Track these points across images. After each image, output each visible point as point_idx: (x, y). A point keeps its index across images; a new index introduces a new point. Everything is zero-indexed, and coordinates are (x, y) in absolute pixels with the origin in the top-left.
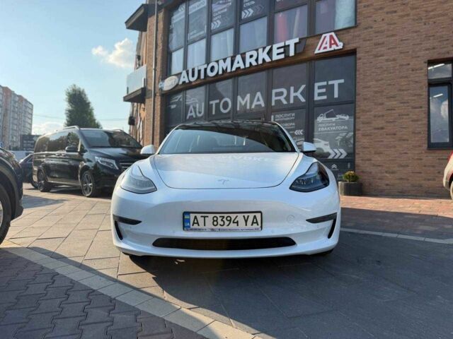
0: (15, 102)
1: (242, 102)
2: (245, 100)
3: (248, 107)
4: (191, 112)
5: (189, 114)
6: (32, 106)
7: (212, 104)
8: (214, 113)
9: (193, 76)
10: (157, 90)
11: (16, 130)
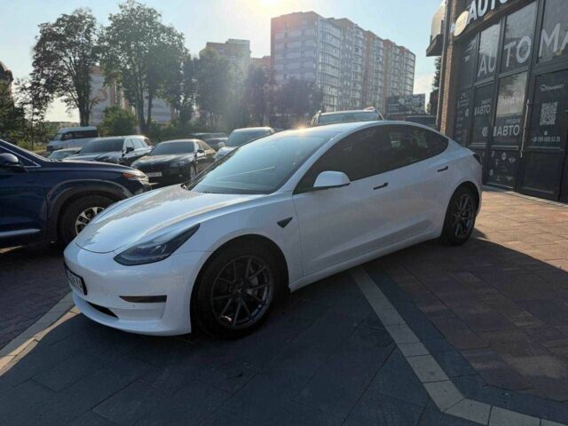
0: (396, 55)
1: (546, 39)
2: (552, 36)
3: (555, 49)
4: (483, 66)
5: (481, 70)
6: (414, 56)
7: (507, 50)
8: (507, 65)
9: (482, 8)
10: (451, 37)
11: (396, 89)
